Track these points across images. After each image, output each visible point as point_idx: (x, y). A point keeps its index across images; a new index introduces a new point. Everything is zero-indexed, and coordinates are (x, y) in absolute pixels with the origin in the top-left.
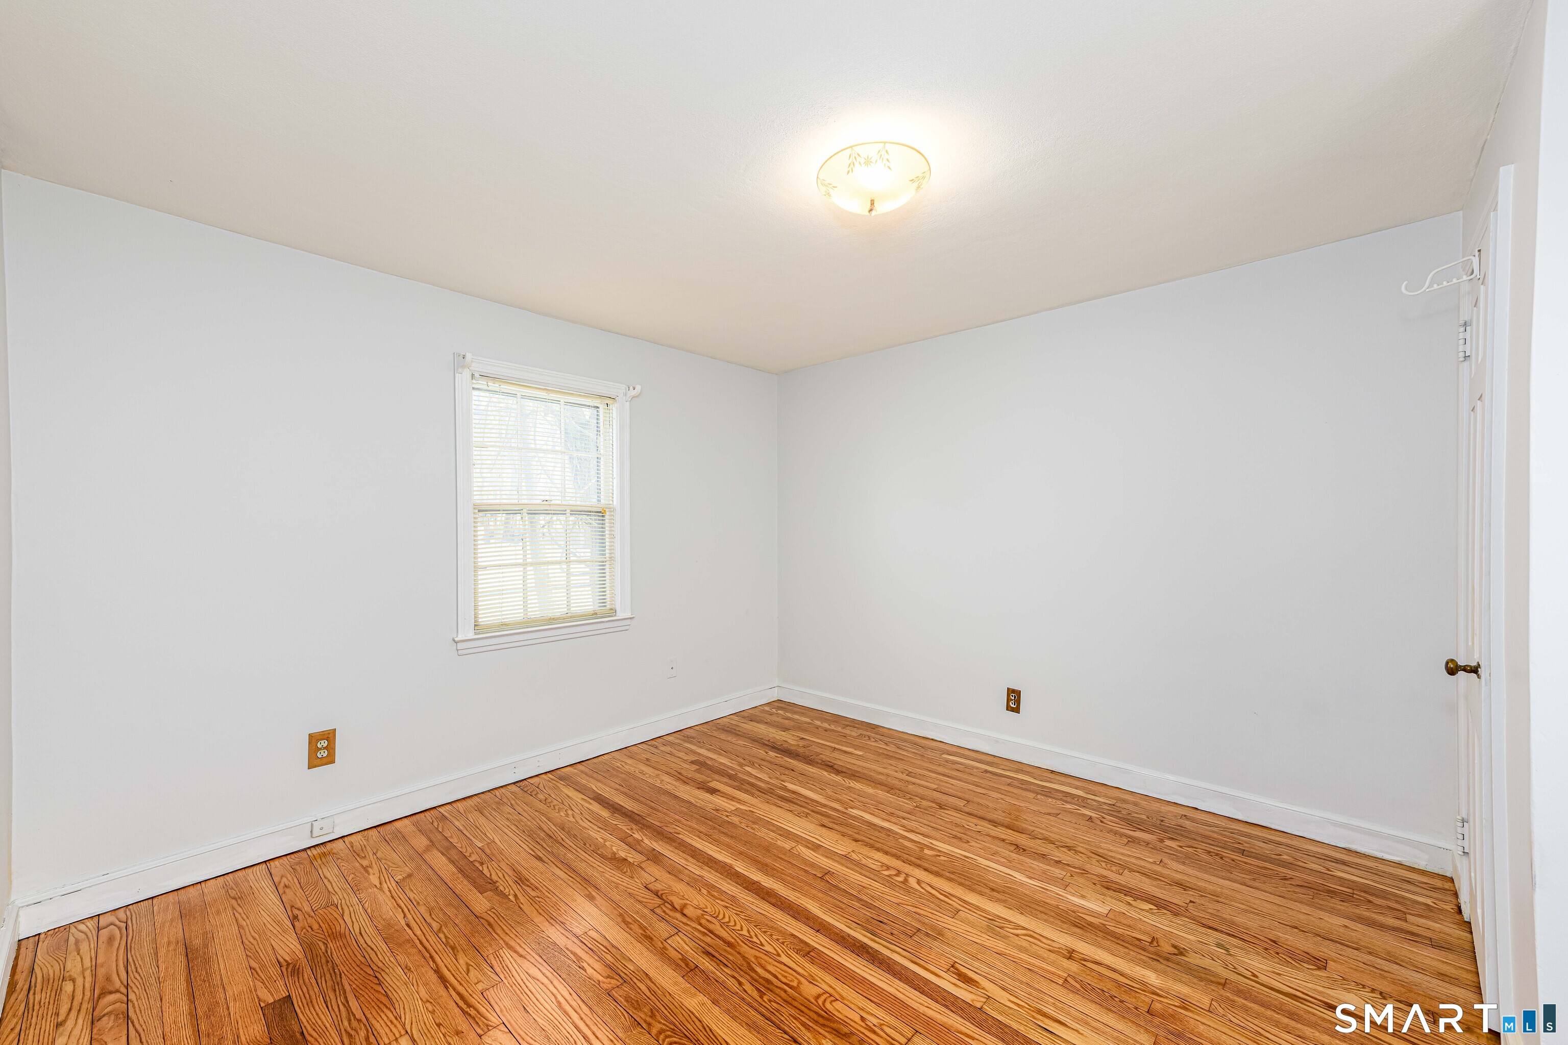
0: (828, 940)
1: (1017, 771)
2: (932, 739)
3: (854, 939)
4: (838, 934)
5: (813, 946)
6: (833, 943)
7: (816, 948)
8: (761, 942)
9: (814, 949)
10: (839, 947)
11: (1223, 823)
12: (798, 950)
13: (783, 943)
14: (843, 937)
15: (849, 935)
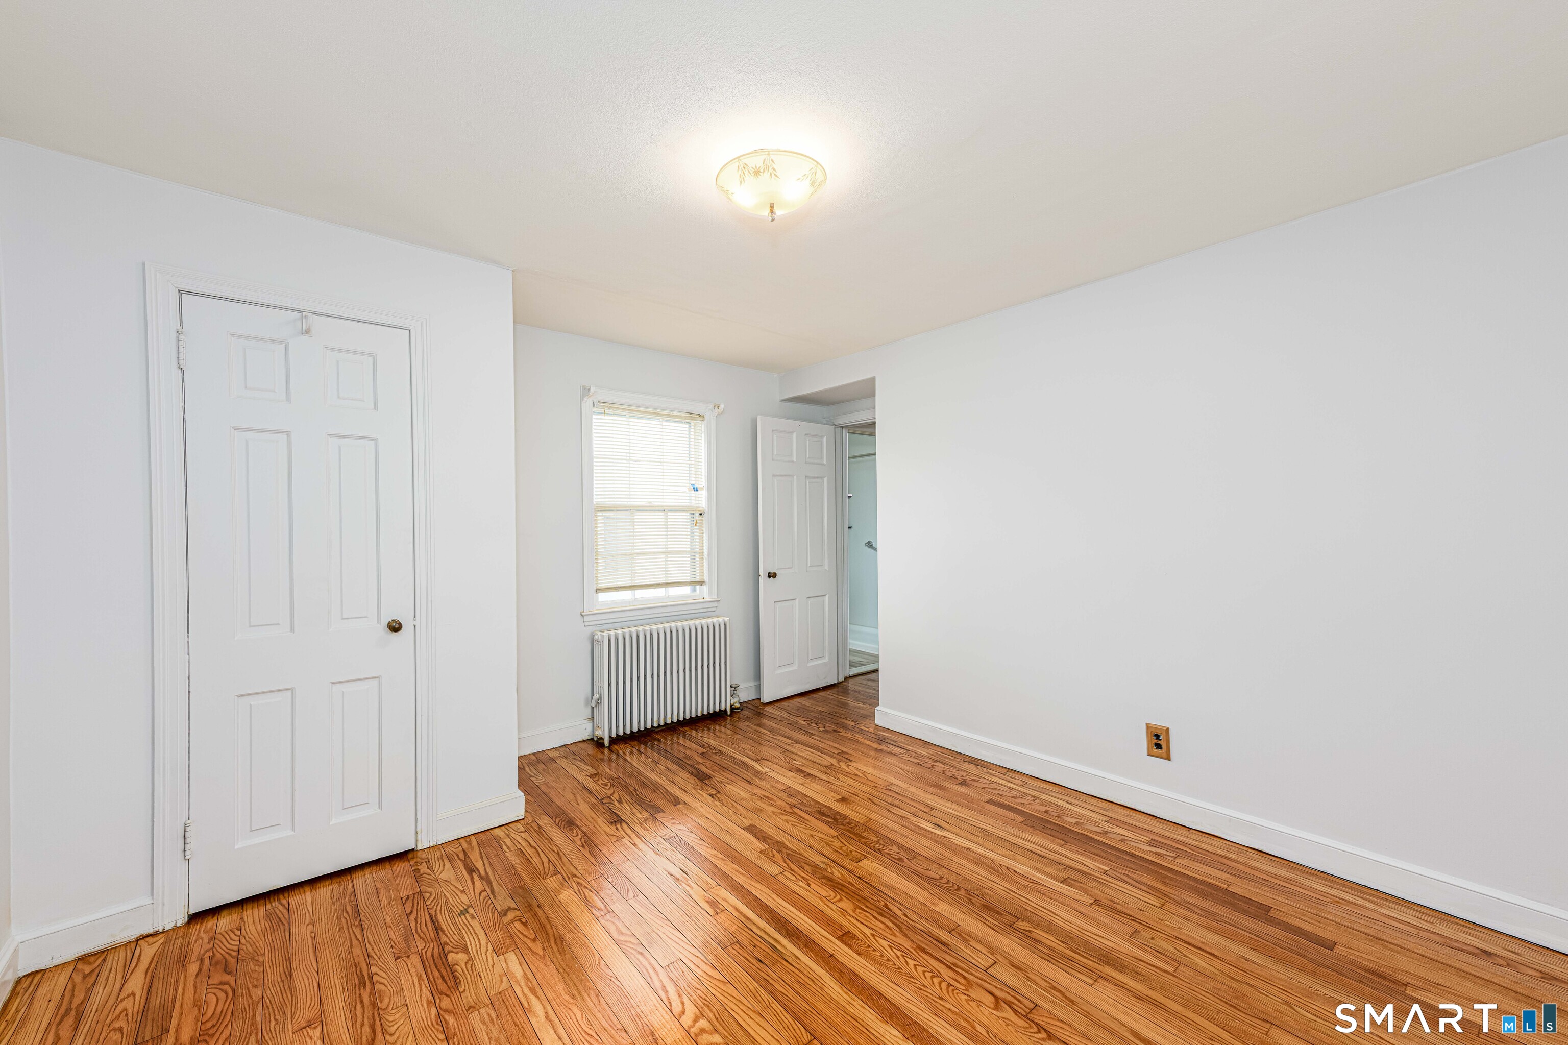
0: (823, 945)
3: (795, 944)
4: (811, 950)
5: (839, 940)
6: (817, 941)
7: (836, 938)
8: (892, 950)
9: (839, 938)
10: (813, 937)
12: (854, 938)
13: (869, 946)
14: (806, 946)
15: (800, 949)
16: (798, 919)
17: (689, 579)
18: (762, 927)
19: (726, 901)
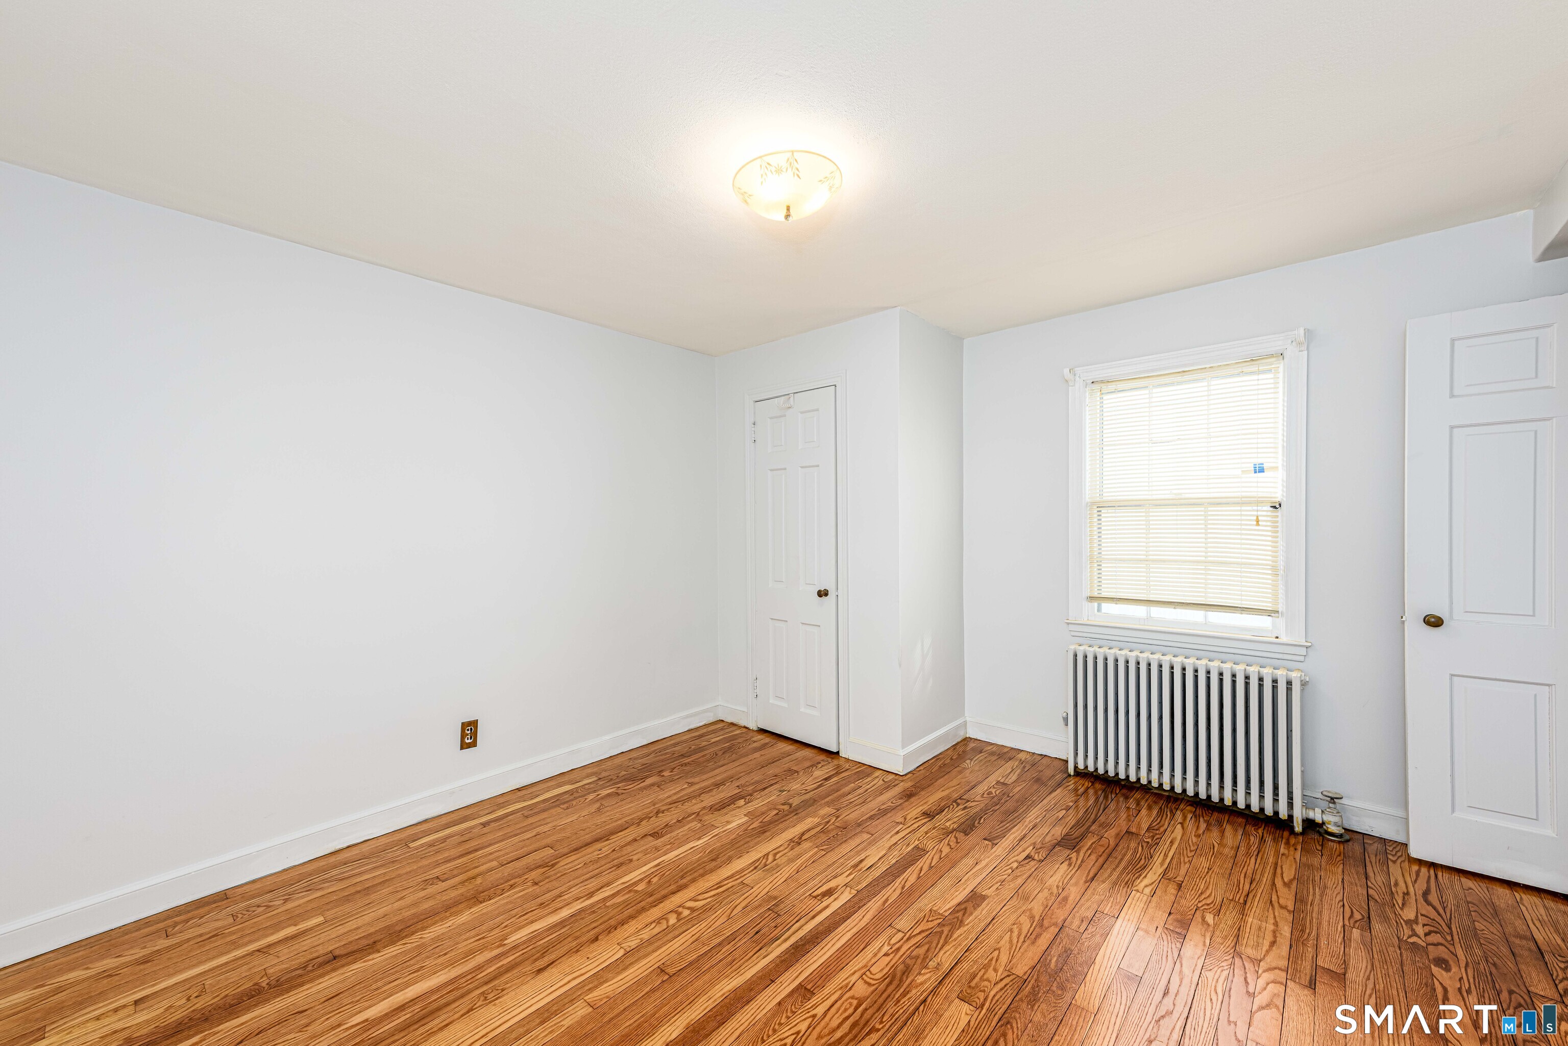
1: (501, 806)
2: (348, 847)
9: (802, 985)
11: (645, 751)
16: (823, 952)
17: (1269, 606)
18: (804, 928)
19: (835, 900)
